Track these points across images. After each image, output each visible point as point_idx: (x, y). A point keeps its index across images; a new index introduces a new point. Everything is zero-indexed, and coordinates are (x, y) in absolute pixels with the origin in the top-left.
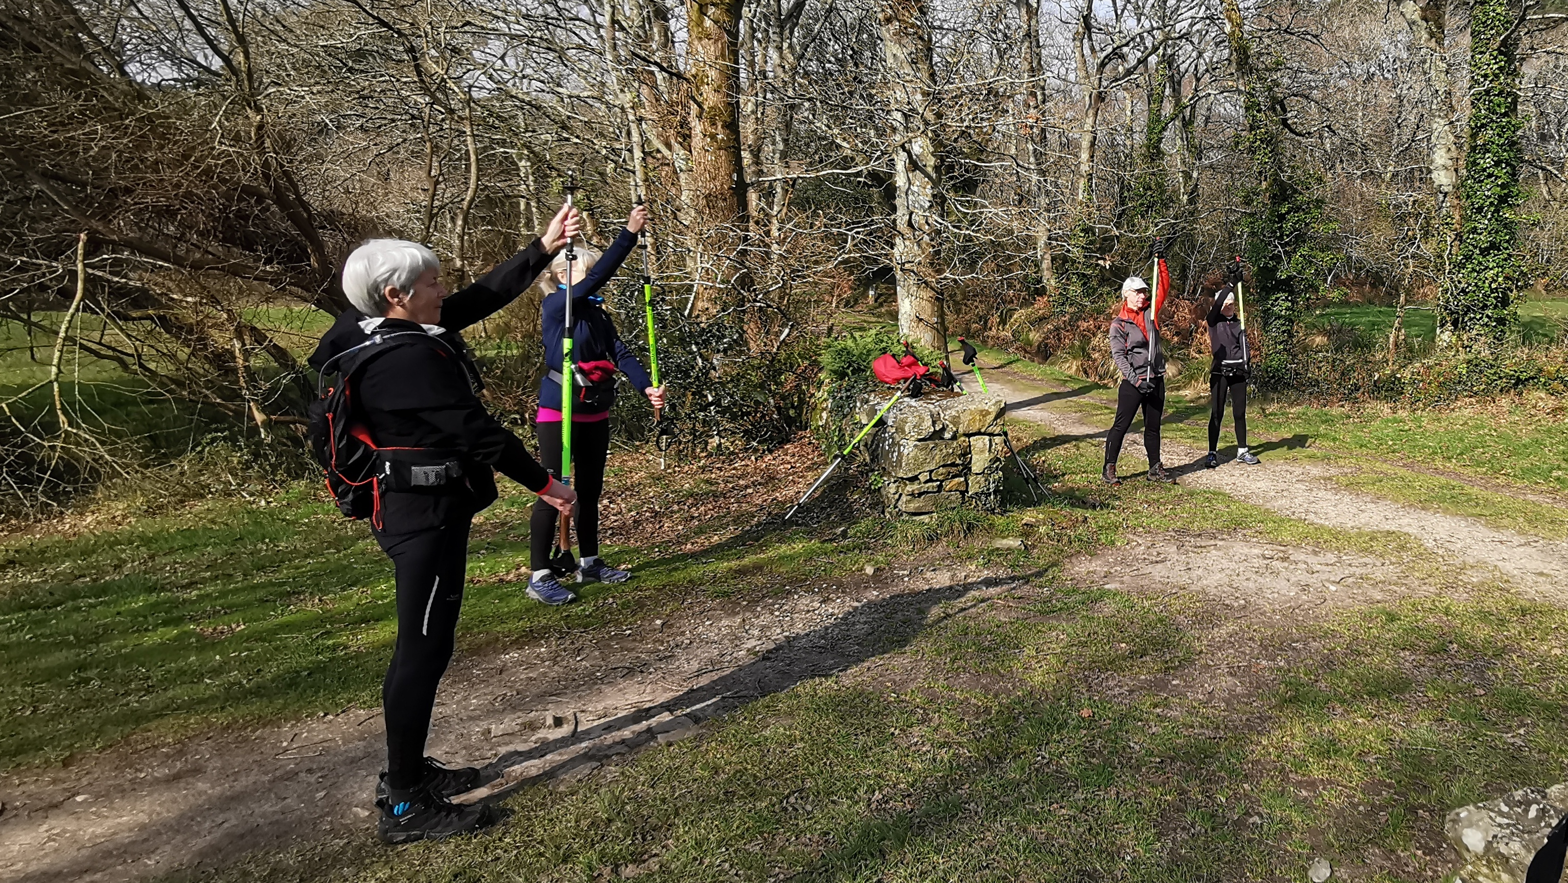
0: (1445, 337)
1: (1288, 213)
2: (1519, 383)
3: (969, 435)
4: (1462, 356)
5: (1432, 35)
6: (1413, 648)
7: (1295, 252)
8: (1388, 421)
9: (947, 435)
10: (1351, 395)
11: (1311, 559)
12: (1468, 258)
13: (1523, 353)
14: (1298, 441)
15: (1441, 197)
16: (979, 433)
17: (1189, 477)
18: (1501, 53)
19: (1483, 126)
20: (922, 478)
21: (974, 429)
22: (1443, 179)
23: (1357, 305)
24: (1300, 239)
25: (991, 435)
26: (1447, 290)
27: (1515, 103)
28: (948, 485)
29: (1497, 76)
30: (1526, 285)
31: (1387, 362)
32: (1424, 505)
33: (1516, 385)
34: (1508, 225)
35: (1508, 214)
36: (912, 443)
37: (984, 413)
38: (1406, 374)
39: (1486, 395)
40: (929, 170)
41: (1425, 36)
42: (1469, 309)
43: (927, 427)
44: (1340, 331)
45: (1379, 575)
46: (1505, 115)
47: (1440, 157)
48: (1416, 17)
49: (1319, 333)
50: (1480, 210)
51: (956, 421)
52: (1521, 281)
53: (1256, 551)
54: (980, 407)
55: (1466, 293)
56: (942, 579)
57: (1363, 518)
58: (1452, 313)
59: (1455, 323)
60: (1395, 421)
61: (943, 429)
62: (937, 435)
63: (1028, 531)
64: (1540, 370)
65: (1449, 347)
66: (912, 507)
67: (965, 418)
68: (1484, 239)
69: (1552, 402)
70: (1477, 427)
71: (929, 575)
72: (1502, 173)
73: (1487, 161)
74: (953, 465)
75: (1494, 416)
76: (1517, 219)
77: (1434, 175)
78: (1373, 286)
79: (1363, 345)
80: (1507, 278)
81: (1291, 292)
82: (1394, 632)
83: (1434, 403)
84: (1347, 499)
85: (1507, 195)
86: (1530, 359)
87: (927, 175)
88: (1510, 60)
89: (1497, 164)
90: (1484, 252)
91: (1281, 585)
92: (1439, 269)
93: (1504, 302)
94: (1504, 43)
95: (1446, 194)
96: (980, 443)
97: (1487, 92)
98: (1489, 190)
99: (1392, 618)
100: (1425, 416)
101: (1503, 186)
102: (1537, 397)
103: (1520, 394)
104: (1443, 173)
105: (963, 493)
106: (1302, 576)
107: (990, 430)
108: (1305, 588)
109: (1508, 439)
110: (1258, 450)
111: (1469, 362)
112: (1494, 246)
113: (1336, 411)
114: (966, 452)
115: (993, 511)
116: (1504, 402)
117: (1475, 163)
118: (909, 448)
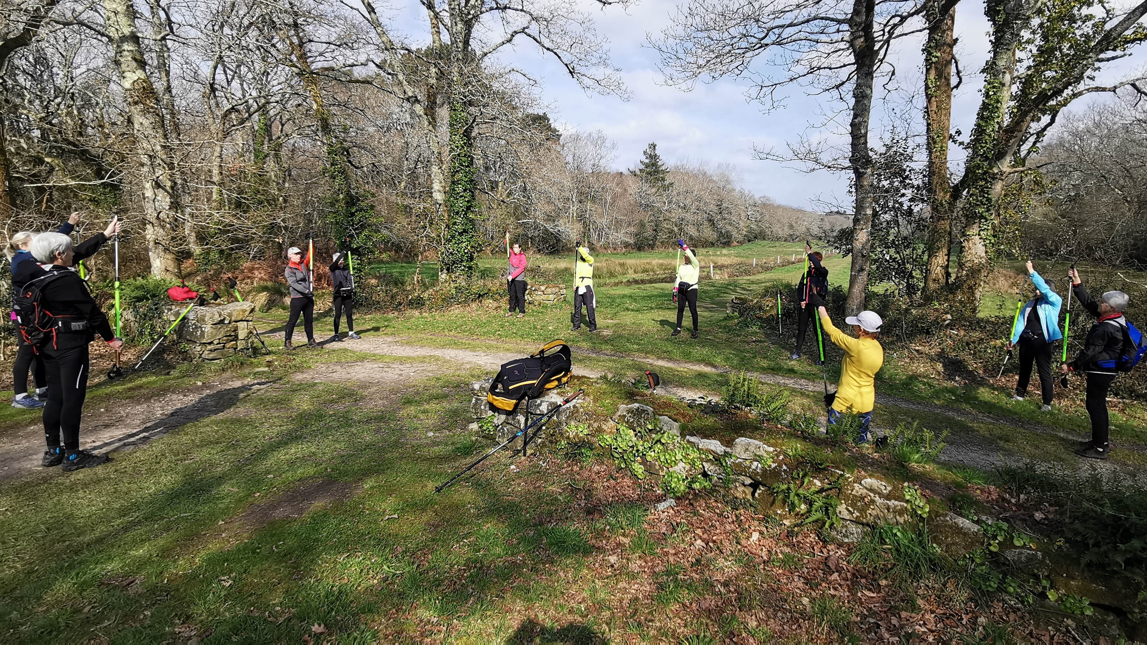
0: (443, 276)
1: (356, 212)
2: (480, 296)
3: (236, 322)
4: (452, 285)
5: (430, 123)
6: (448, 386)
7: (361, 233)
8: (418, 318)
9: (226, 322)
10: (397, 307)
11: (400, 367)
12: (453, 237)
13: (481, 282)
14: (376, 329)
15: (438, 206)
16: (242, 320)
17: (328, 346)
18: (464, 136)
19: (457, 171)
20: (215, 342)
21: (239, 318)
22: (439, 197)
23: (388, 263)
24: (363, 227)
25: (248, 321)
26: (443, 253)
27: (472, 160)
28: (228, 345)
29: (463, 147)
30: (481, 250)
31: (415, 290)
32: (443, 347)
33: (479, 297)
34: (472, 221)
35: (471, 216)
36: (209, 326)
37: (244, 311)
38: (426, 295)
39: (465, 303)
40: (168, 188)
41: (426, 123)
42: (454, 263)
43: (217, 318)
44: (384, 276)
45: (430, 369)
46: (467, 167)
47: (436, 186)
48: (422, 113)
49: (373, 278)
50: (457, 213)
51: (230, 315)
52: (479, 249)
53: (376, 366)
54: (242, 308)
55: (453, 255)
56: (238, 384)
57: (418, 353)
58: (446, 264)
59: (448, 269)
60: (422, 318)
61: (224, 319)
62: (222, 322)
63: (269, 364)
64: (489, 290)
65: (446, 281)
66: (211, 356)
67: (235, 314)
68: (460, 228)
69: (495, 304)
70: (462, 317)
71: (230, 383)
72: (468, 194)
73: (460, 189)
74: (230, 336)
75: (469, 313)
76: (475, 218)
77: (434, 195)
78: (396, 252)
79: (398, 282)
80: (472, 247)
81: (359, 255)
82: (441, 383)
83: (440, 308)
84: (408, 348)
85: (470, 206)
86: (485, 285)
87: (166, 191)
88: (469, 139)
89: (465, 190)
90: (461, 234)
91: (390, 375)
92: (439, 242)
93: (471, 259)
94: (466, 131)
95: (440, 205)
96: (242, 325)
97: (459, 155)
98: (461, 204)
99: (438, 379)
100: (437, 314)
101: (468, 202)
102: (489, 302)
103: (481, 302)
104: (438, 194)
105: (235, 349)
106: (397, 371)
107: (247, 319)
108: (401, 375)
109: (476, 321)
110: (358, 333)
111: (456, 288)
112: (465, 231)
113: (391, 315)
114: (236, 330)
115: (250, 357)
116: (474, 305)
117: (454, 190)
118: (208, 328)
